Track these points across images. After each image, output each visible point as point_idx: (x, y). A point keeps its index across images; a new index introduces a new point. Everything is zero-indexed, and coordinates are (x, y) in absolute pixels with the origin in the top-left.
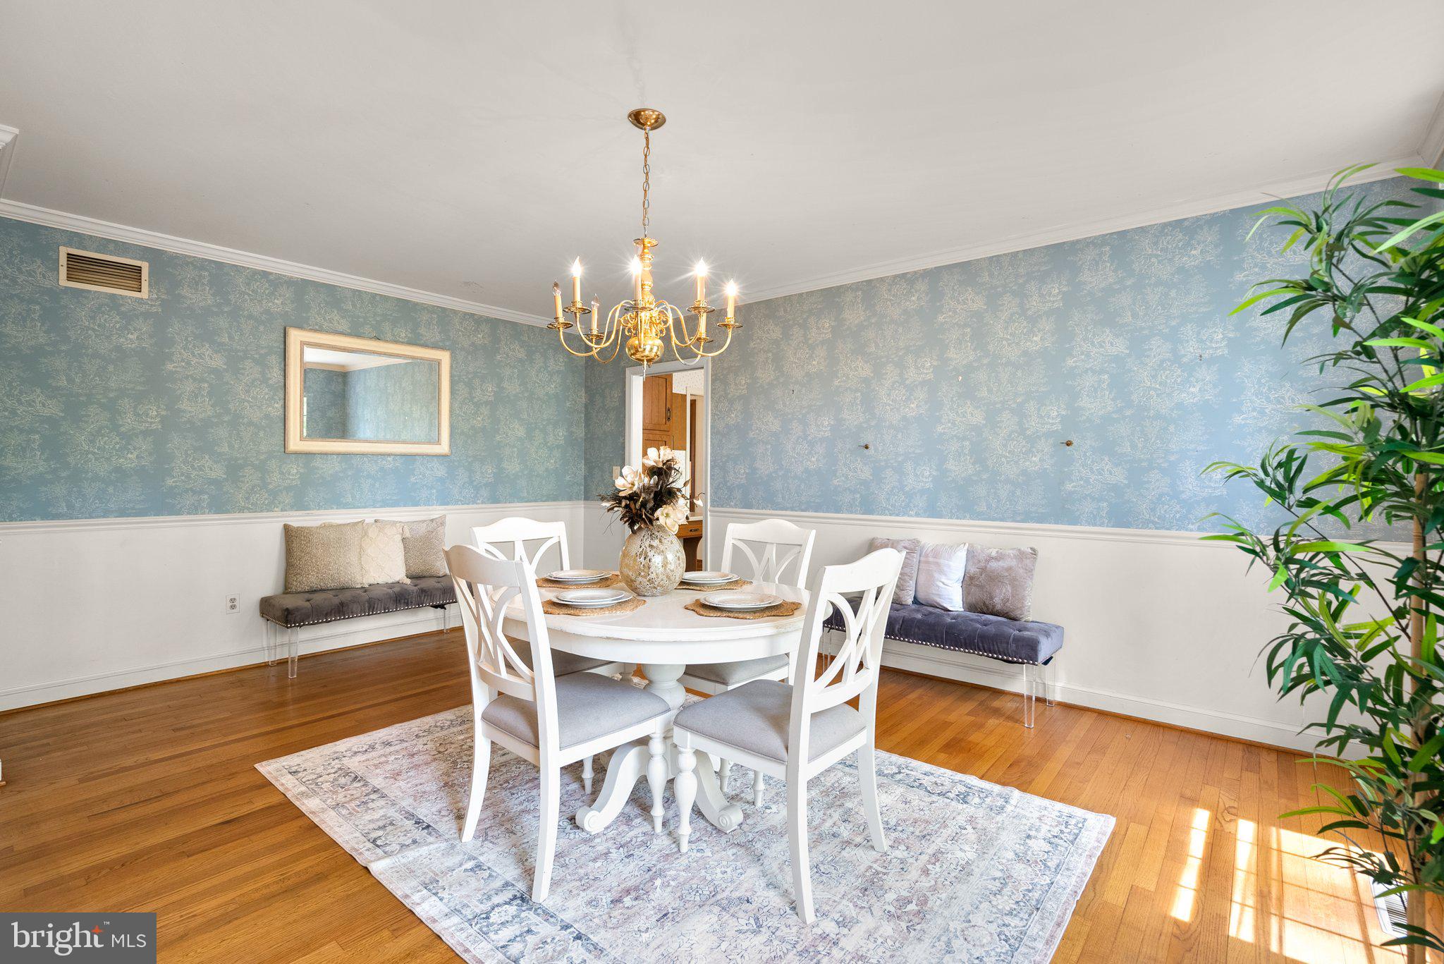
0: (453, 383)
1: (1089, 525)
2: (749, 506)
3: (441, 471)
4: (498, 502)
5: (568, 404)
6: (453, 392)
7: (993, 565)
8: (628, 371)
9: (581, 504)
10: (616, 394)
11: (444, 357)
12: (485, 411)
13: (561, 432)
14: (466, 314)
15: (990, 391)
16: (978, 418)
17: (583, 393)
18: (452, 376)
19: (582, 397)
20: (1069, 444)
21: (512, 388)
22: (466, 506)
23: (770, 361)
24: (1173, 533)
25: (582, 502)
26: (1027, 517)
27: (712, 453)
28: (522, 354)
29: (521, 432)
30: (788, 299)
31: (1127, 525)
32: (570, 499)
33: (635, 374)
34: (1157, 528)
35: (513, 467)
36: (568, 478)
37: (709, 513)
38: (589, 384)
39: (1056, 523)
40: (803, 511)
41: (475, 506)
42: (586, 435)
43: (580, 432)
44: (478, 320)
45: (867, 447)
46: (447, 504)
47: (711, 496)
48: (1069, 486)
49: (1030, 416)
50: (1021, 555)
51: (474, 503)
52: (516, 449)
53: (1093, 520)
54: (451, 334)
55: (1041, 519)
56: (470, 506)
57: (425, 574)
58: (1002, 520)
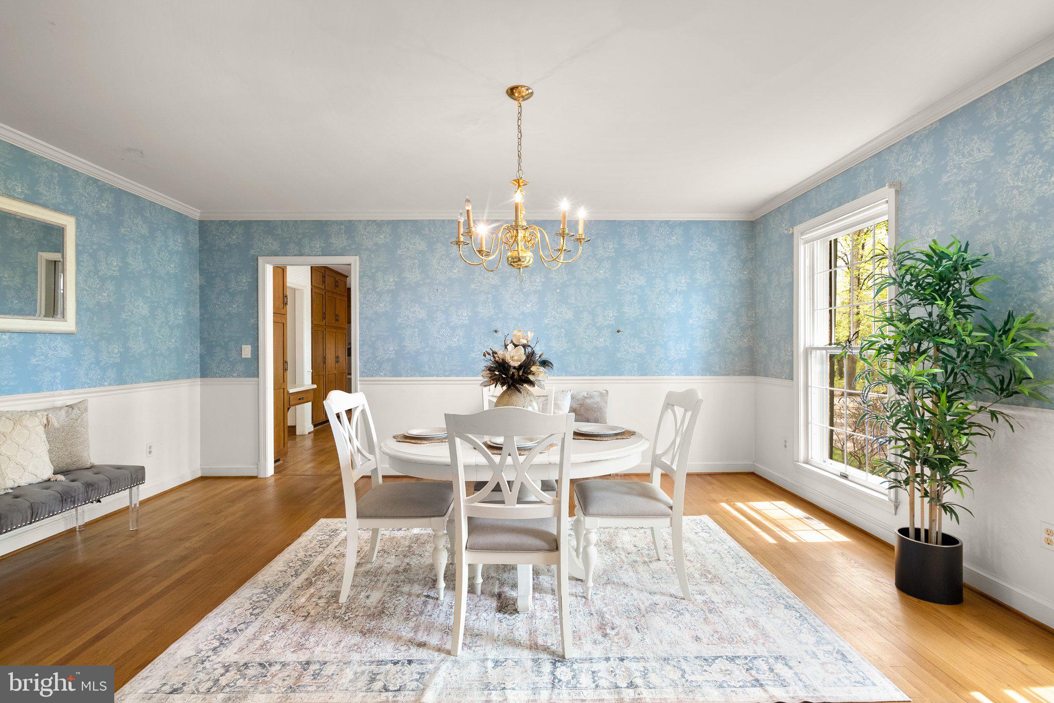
0: (78, 253)
1: (629, 376)
2: (398, 374)
3: (64, 350)
4: (125, 383)
5: (186, 285)
6: (78, 263)
7: (588, 401)
8: (260, 260)
9: (198, 381)
10: (245, 279)
11: (68, 223)
12: (110, 286)
13: (181, 312)
14: (89, 178)
15: (576, 300)
16: (569, 315)
17: (197, 275)
18: (77, 246)
19: (196, 279)
20: (618, 331)
21: (136, 264)
22: (93, 389)
23: (416, 266)
24: (666, 377)
25: (199, 379)
26: (597, 373)
27: (360, 334)
28: (144, 231)
29: (145, 310)
30: (432, 222)
31: (646, 375)
32: (189, 377)
33: (268, 263)
34: (659, 375)
35: (138, 346)
36: (186, 357)
37: (358, 382)
38: (206, 266)
39: (613, 375)
40: (446, 376)
41: (102, 388)
42: (201, 315)
43: (196, 312)
44: (103, 188)
45: (496, 331)
46: (73, 387)
47: (360, 368)
48: (619, 355)
49: (599, 315)
50: (601, 394)
51: (101, 385)
52: (140, 328)
53: (631, 373)
54: (73, 197)
55: (605, 374)
56: (97, 389)
57: (71, 468)
58: (584, 375)
